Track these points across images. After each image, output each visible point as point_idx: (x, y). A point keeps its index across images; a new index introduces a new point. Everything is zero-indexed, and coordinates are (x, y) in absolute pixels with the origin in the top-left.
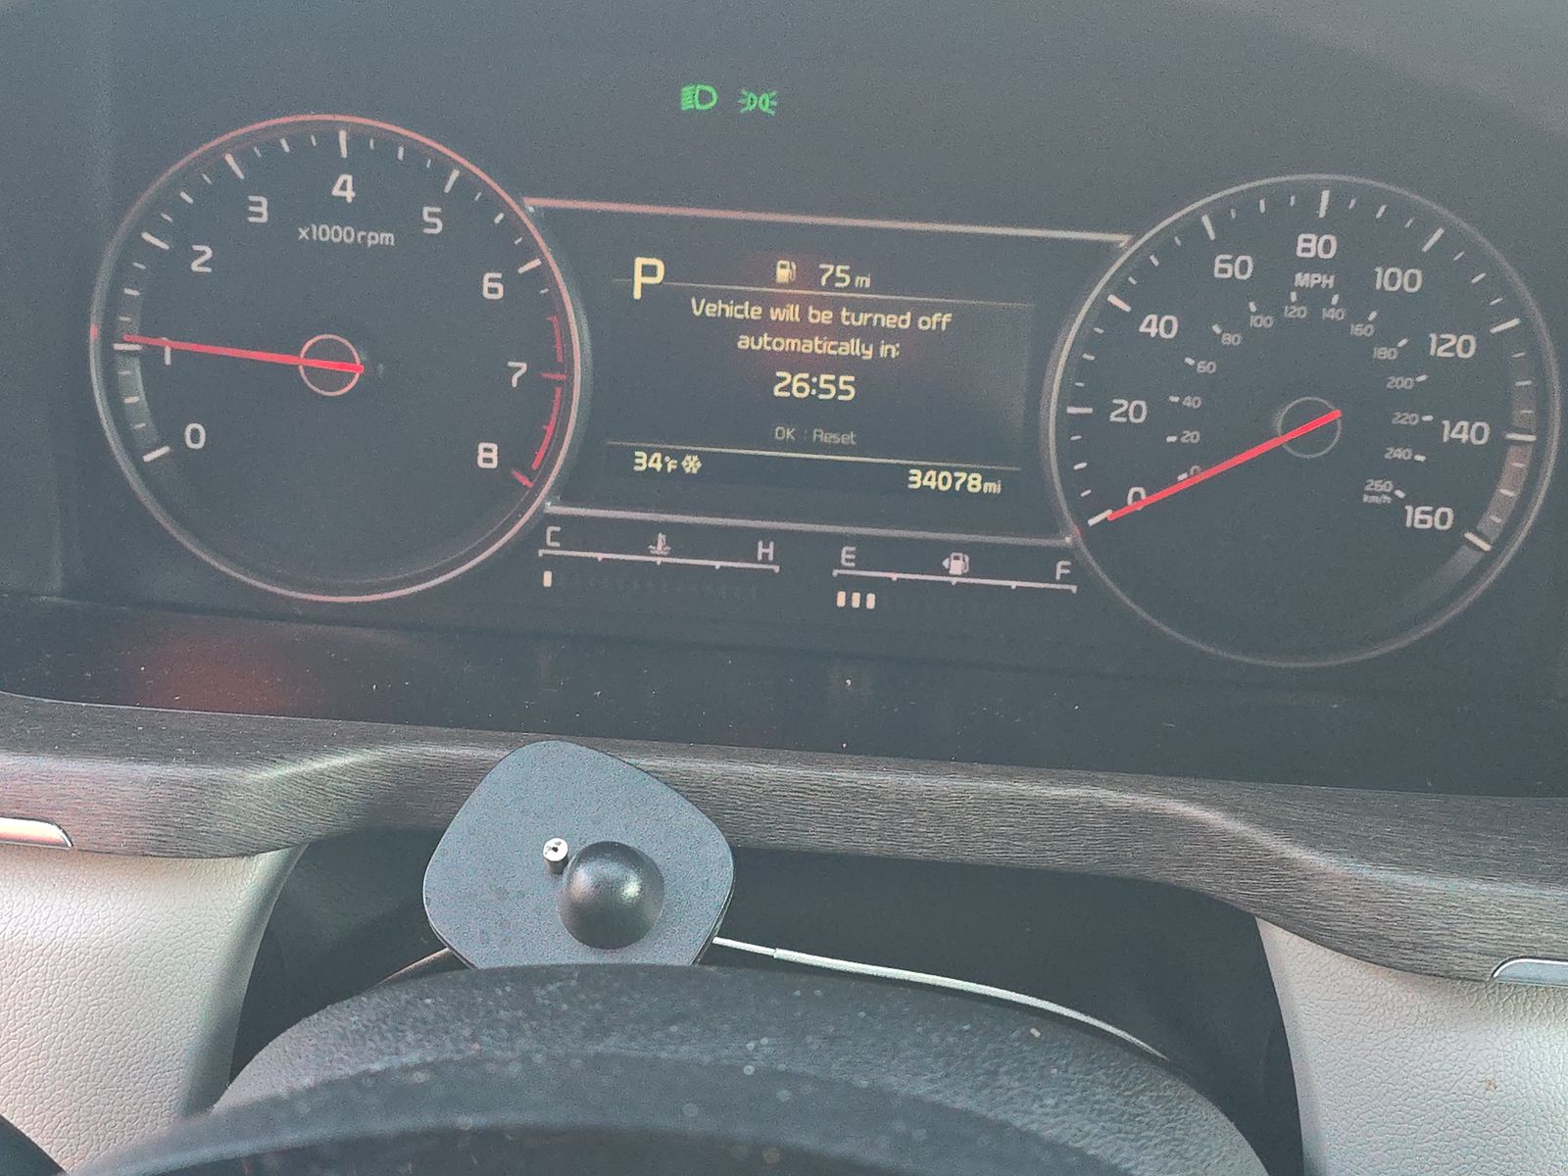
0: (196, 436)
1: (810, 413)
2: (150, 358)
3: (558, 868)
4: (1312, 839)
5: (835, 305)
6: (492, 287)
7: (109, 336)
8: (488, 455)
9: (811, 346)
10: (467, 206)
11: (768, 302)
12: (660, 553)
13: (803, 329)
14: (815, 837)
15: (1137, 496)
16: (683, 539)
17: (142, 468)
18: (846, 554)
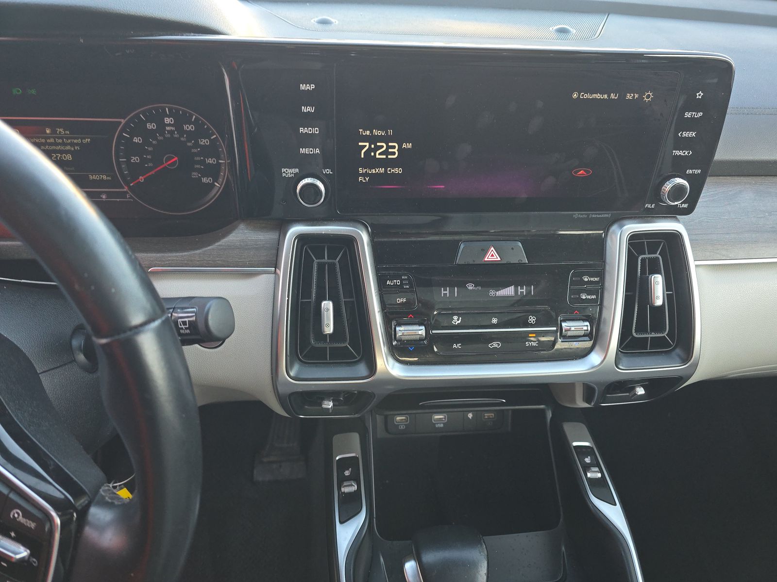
5: (62, 138)
13: (56, 144)
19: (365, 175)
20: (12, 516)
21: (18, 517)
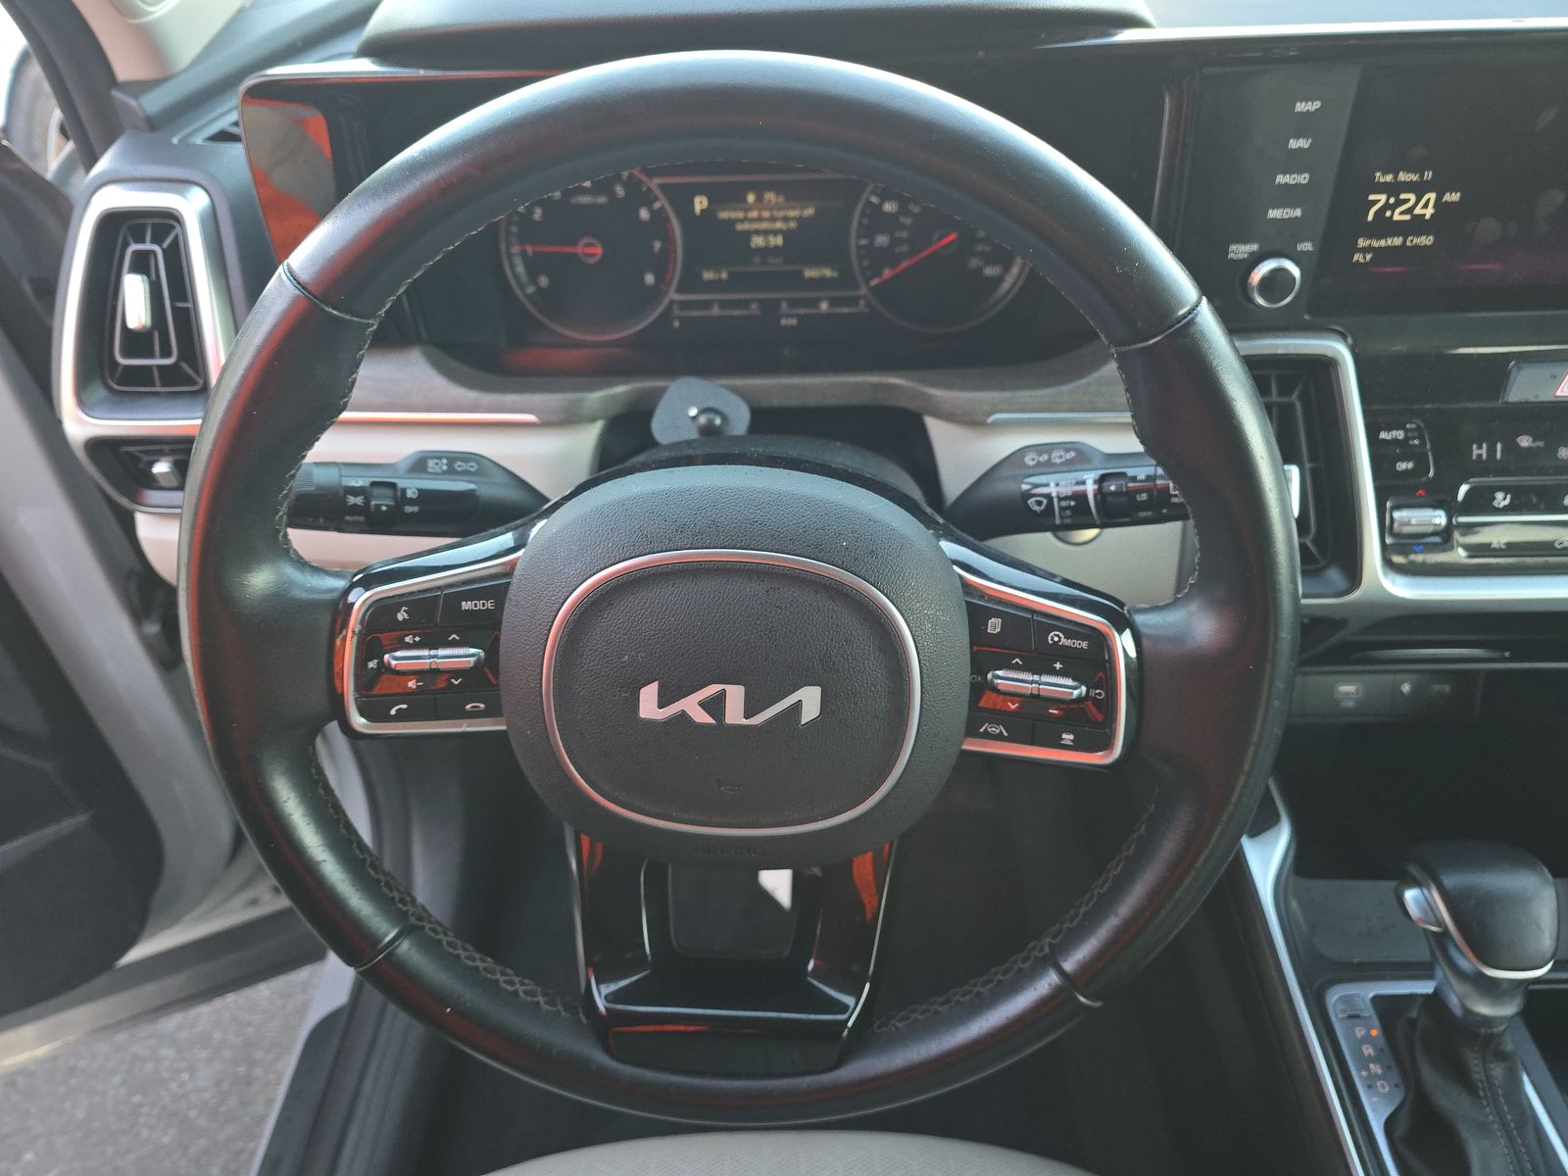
0: (544, 281)
1: (766, 252)
2: (523, 254)
3: (694, 418)
4: (933, 384)
5: (771, 209)
6: (644, 214)
7: (508, 248)
8: (650, 279)
9: (764, 226)
10: (632, 185)
11: (746, 210)
12: (716, 311)
13: (760, 219)
14: (776, 402)
15: (887, 273)
16: (724, 304)
17: (526, 295)
18: (784, 305)
19: (1365, 250)
20: (1051, 642)
21: (1060, 641)
